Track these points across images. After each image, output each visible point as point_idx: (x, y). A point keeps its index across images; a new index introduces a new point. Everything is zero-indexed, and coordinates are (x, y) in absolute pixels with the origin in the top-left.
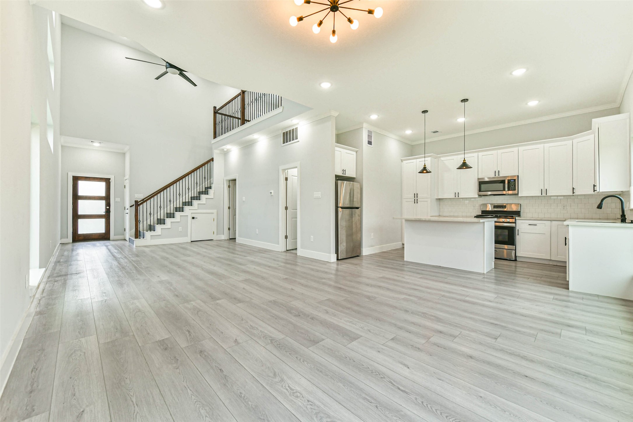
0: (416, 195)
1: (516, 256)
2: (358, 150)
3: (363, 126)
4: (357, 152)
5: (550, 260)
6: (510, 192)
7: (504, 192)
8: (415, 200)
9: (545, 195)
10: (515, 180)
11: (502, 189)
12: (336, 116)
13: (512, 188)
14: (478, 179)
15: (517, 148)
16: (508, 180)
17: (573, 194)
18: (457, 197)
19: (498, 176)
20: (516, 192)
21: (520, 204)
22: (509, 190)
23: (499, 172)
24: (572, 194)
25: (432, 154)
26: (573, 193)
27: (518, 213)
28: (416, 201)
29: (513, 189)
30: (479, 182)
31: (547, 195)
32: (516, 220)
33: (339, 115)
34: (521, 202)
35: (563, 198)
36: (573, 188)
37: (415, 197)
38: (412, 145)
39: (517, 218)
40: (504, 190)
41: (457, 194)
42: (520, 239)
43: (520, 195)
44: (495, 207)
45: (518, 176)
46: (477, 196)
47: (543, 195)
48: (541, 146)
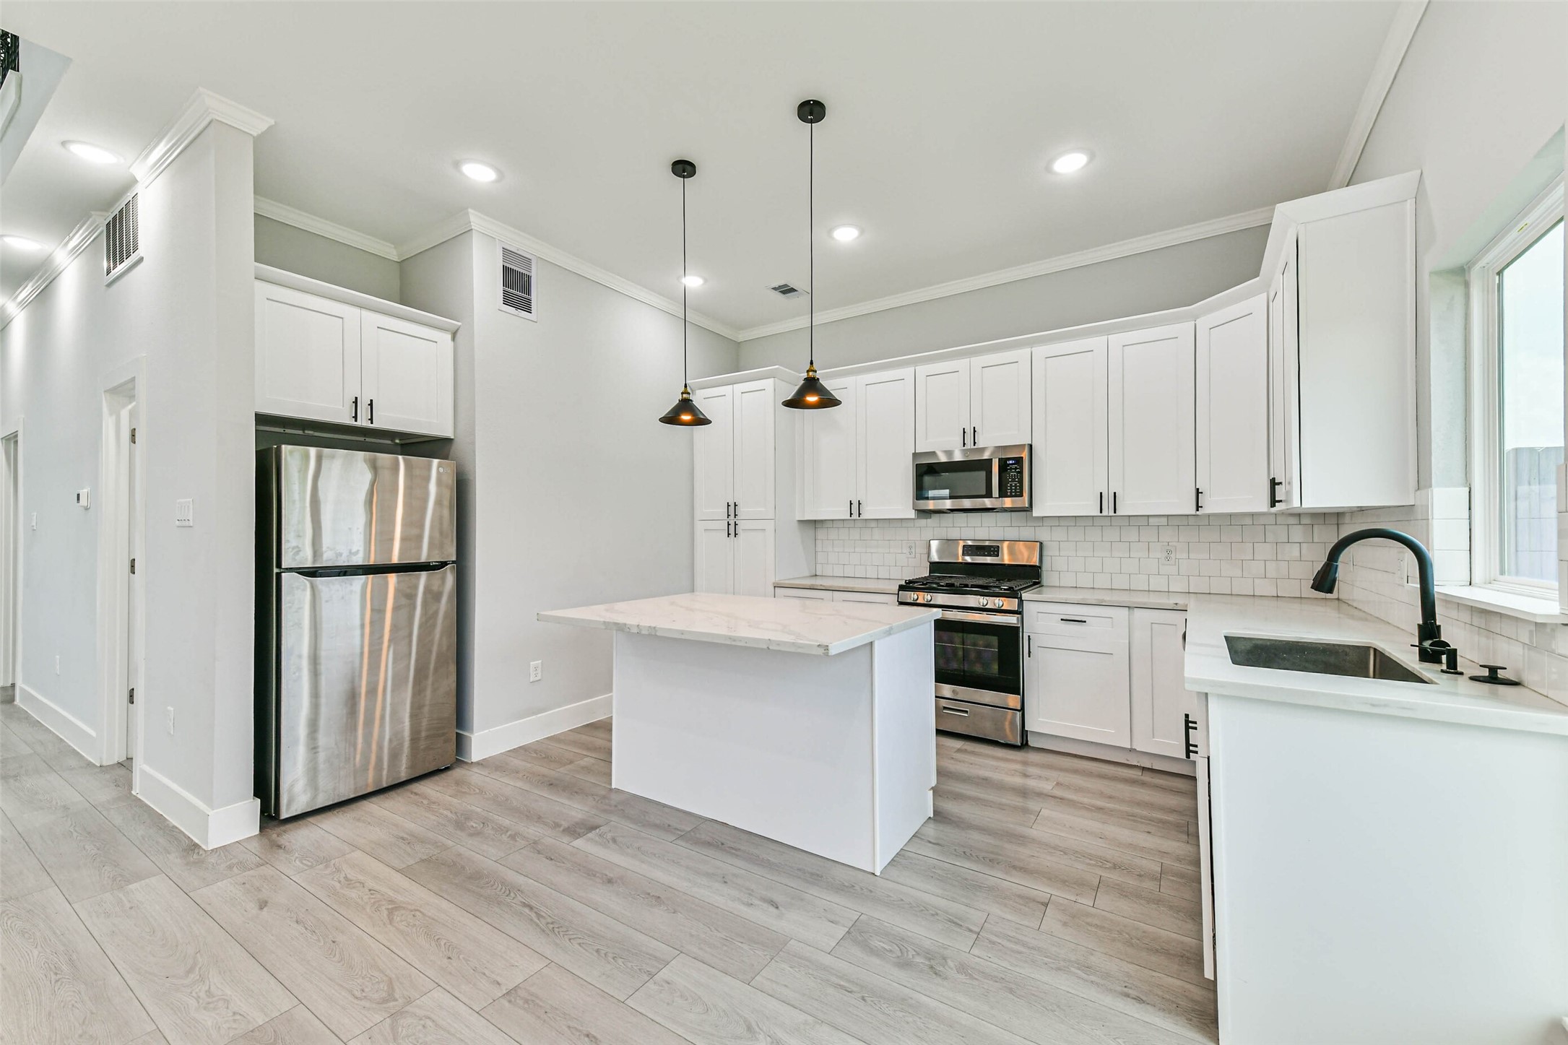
0: (733, 509)
1: (1024, 733)
2: (459, 324)
3: (471, 226)
4: (458, 335)
5: (1131, 750)
6: (1008, 502)
7: (988, 503)
8: (729, 525)
9: (1112, 513)
10: (1019, 461)
11: (984, 493)
12: (255, 134)
13: (1011, 489)
14: (915, 455)
15: (1027, 351)
16: (1000, 460)
17: (1198, 510)
18: (855, 516)
19: (973, 447)
20: (1024, 501)
21: (1041, 544)
22: (1003, 494)
23: (975, 431)
24: (1193, 511)
25: (777, 367)
26: (1198, 507)
27: (1031, 575)
28: (732, 531)
29: (1016, 492)
30: (917, 465)
31: (1118, 514)
32: (1021, 602)
33: (271, 128)
34: (1043, 534)
35: (1164, 521)
36: (1198, 489)
37: (728, 515)
38: (739, 343)
39: (1025, 595)
40: (989, 494)
41: (856, 507)
42: (1034, 668)
43: (1036, 513)
44: (968, 550)
45: (1031, 446)
46: (912, 514)
47: (1105, 513)
48: (1097, 342)
